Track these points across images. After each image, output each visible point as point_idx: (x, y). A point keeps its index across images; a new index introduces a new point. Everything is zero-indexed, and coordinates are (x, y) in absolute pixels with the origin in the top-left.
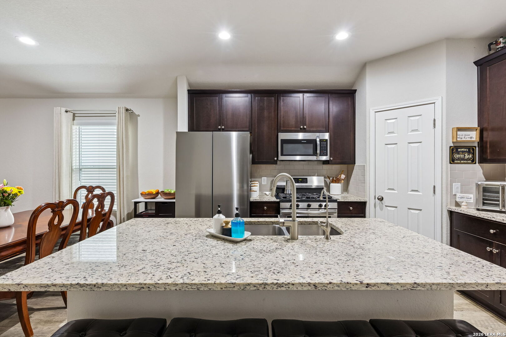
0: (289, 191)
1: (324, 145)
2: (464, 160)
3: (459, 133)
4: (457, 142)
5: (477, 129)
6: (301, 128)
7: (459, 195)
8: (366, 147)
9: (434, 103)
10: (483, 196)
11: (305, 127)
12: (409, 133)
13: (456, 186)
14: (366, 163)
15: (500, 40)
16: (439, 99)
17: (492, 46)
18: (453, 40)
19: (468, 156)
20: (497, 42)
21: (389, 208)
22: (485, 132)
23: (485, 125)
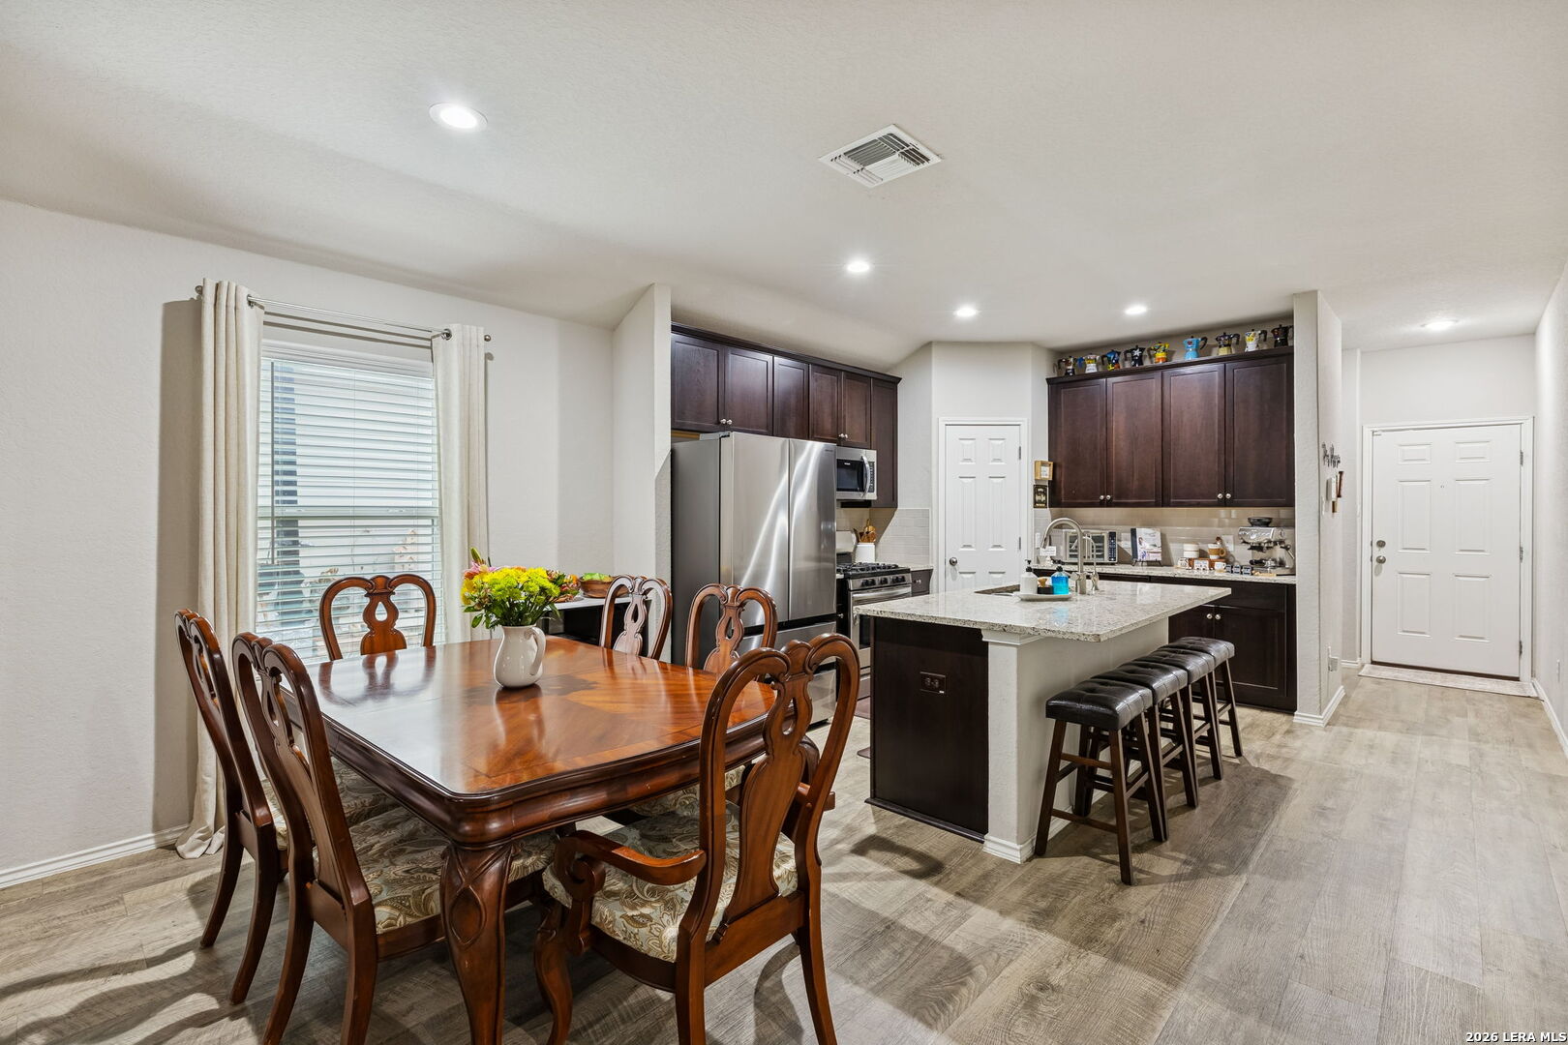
1: (872, 472)
2: (1042, 503)
3: (1042, 468)
4: (1040, 480)
5: (1050, 465)
6: (839, 438)
8: (930, 479)
9: (1020, 425)
10: (1070, 547)
11: (846, 436)
12: (991, 464)
13: (1038, 535)
14: (931, 506)
15: (1072, 360)
16: (1025, 421)
17: (1063, 365)
18: (1034, 345)
19: (1043, 499)
20: (1067, 363)
21: (964, 575)
22: (1058, 469)
23: (1059, 461)
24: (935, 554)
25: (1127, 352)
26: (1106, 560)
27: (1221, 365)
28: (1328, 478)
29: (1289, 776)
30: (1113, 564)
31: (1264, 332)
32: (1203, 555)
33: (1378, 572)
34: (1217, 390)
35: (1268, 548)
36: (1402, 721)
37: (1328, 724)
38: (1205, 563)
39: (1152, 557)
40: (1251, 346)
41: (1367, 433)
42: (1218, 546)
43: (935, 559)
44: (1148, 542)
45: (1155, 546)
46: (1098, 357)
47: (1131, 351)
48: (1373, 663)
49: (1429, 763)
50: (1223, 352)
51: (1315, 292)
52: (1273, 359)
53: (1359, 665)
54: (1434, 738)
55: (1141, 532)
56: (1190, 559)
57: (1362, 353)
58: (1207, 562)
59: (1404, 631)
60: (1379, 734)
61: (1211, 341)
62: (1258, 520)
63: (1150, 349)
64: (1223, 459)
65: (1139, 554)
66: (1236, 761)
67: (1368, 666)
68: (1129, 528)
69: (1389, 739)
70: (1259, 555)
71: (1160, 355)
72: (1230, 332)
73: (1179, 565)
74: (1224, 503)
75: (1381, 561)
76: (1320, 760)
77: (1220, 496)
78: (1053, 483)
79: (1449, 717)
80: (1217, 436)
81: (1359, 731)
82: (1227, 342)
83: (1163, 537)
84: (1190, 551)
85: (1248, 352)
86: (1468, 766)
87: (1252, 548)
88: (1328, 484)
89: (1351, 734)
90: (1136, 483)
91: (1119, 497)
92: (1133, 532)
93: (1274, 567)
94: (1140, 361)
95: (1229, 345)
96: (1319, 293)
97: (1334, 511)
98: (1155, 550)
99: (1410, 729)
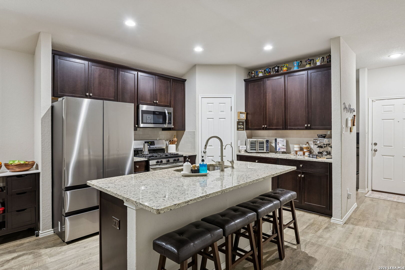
0: (146, 152)
1: (170, 116)
2: (241, 129)
3: (241, 115)
4: (240, 119)
5: (245, 113)
6: (154, 102)
7: (241, 146)
8: (196, 119)
9: (231, 98)
10: (251, 146)
11: (157, 102)
12: (220, 113)
13: (239, 141)
14: (196, 130)
15: (253, 72)
16: (233, 96)
17: (250, 74)
18: (238, 66)
19: (242, 127)
20: (252, 73)
21: (209, 157)
22: (248, 115)
23: (248, 112)
24: (197, 149)
25: (273, 68)
26: (265, 151)
27: (306, 72)
28: (347, 118)
29: (316, 257)
30: (268, 153)
31: (323, 58)
32: (301, 149)
33: (374, 155)
34: (305, 82)
35: (324, 147)
36: (377, 221)
37: (345, 223)
38: (301, 153)
39: (283, 150)
40: (318, 63)
41: (370, 101)
42: (307, 146)
43: (197, 151)
44: (281, 144)
45: (284, 145)
46: (263, 71)
47: (274, 68)
48: (372, 190)
49: (383, 248)
50: (308, 66)
51: (339, 37)
52: (325, 69)
53: (367, 192)
54: (389, 231)
55: (278, 140)
56: (296, 151)
57: (368, 70)
58: (302, 152)
59: (384, 178)
60: (366, 229)
61: (304, 63)
62: (321, 135)
63: (281, 67)
64: (307, 110)
65: (278, 149)
66: (295, 247)
67: (370, 192)
68: (274, 138)
69: (369, 231)
70: (321, 150)
71: (285, 69)
72: (310, 58)
73: (292, 154)
74: (307, 128)
75: (375, 151)
76: (334, 246)
77: (306, 125)
78: (247, 120)
79: (397, 219)
80: (305, 101)
81: (357, 227)
82: (309, 62)
83: (287, 142)
84: (296, 148)
85: (317, 66)
86: (401, 249)
87: (319, 147)
88: (347, 120)
89: (353, 229)
90: (275, 120)
91: (269, 126)
92: (276, 140)
93: (326, 155)
94: (278, 71)
95: (310, 64)
96: (341, 38)
97: (351, 131)
98: (284, 147)
99: (379, 226)
